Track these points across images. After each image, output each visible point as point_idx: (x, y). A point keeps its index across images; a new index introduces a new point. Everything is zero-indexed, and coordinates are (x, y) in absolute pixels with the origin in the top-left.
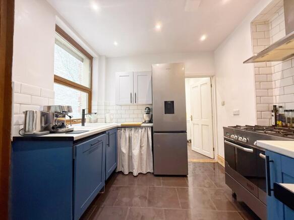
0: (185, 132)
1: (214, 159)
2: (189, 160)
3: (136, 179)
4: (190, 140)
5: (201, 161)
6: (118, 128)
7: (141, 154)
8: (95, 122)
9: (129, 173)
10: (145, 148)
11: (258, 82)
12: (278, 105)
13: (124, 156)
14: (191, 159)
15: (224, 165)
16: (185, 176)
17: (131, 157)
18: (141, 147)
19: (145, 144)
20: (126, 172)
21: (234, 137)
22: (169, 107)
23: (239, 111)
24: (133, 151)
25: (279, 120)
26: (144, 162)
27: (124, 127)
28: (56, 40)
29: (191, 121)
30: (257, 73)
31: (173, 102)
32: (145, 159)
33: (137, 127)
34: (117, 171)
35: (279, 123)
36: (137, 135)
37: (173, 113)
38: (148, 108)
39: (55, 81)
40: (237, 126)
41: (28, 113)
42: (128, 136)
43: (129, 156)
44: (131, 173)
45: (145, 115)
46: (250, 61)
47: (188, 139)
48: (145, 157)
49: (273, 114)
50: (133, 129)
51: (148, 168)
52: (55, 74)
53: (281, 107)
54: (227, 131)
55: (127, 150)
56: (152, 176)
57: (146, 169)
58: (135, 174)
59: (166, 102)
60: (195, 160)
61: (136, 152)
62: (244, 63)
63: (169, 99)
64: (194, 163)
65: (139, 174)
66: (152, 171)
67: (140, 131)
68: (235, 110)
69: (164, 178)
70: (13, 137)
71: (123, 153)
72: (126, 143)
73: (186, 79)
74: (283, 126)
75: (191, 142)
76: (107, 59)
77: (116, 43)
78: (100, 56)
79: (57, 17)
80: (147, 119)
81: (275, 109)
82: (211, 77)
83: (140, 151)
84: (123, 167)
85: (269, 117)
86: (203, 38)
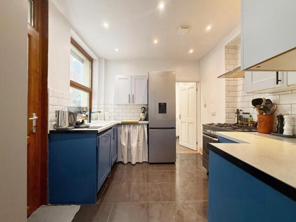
0: (174, 128)
1: (197, 151)
2: (177, 152)
3: (134, 167)
4: (178, 137)
5: (187, 152)
6: (118, 125)
7: (138, 147)
8: (96, 120)
9: (128, 162)
10: (141, 141)
11: (228, 91)
12: (239, 109)
13: (124, 148)
14: (179, 151)
15: (202, 154)
16: (174, 163)
17: (130, 149)
18: (138, 141)
19: (141, 139)
20: (126, 162)
21: (209, 131)
22: (162, 108)
23: (215, 112)
24: (132, 144)
25: (240, 120)
26: (141, 153)
27: (124, 124)
28: (71, 51)
29: (179, 120)
30: (228, 84)
31: (165, 104)
32: (141, 151)
33: (135, 124)
34: (117, 161)
35: (239, 122)
36: (134, 130)
37: (166, 113)
38: (144, 107)
39: (71, 86)
40: (212, 124)
41: (60, 112)
42: (127, 132)
43: (128, 148)
44: (129, 163)
45: (141, 114)
46: (224, 76)
47: (177, 135)
48: (141, 149)
49: (236, 115)
50: (132, 126)
51: (143, 158)
52: (71, 79)
53: (241, 110)
54: (205, 127)
55: (127, 144)
56: (147, 164)
57: (142, 160)
58: (134, 163)
59: (160, 104)
60: (182, 152)
61: (134, 145)
62: (218, 77)
63: (163, 102)
64: (181, 154)
65: (137, 163)
66: (147, 161)
67: (138, 127)
68: (213, 111)
69: (157, 165)
70: (50, 131)
71: (123, 146)
72: (125, 137)
73: (176, 83)
74: (241, 124)
75: (179, 138)
76: (106, 61)
77: (117, 50)
78: (100, 59)
79: (72, 30)
80: (143, 117)
81: (238, 112)
82: (197, 82)
83: (138, 144)
84: (122, 157)
85: (234, 117)
86: (191, 51)
